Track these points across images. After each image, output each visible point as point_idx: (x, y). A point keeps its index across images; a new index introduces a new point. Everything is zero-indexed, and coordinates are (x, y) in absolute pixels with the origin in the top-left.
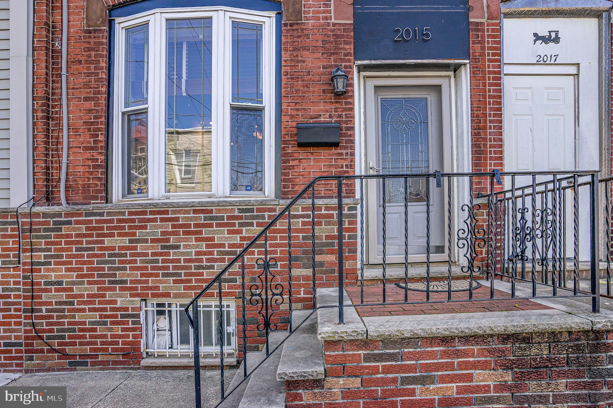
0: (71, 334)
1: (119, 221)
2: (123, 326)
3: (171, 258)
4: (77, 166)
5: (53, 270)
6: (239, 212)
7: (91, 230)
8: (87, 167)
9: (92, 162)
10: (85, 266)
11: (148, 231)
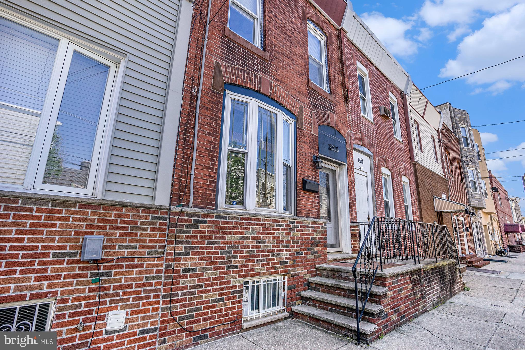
0: (198, 312)
1: (236, 223)
2: (233, 300)
3: (261, 249)
4: (199, 178)
5: (190, 259)
6: (290, 223)
7: (218, 229)
8: (206, 181)
9: (209, 178)
10: (212, 256)
11: (250, 231)
